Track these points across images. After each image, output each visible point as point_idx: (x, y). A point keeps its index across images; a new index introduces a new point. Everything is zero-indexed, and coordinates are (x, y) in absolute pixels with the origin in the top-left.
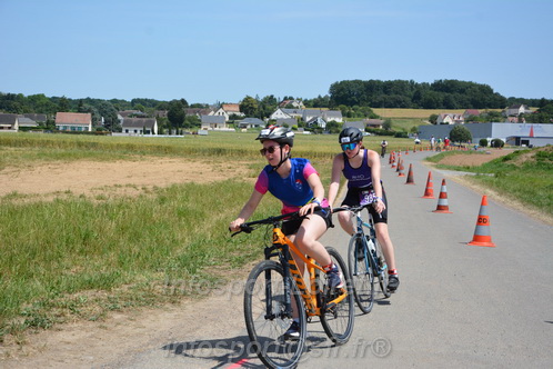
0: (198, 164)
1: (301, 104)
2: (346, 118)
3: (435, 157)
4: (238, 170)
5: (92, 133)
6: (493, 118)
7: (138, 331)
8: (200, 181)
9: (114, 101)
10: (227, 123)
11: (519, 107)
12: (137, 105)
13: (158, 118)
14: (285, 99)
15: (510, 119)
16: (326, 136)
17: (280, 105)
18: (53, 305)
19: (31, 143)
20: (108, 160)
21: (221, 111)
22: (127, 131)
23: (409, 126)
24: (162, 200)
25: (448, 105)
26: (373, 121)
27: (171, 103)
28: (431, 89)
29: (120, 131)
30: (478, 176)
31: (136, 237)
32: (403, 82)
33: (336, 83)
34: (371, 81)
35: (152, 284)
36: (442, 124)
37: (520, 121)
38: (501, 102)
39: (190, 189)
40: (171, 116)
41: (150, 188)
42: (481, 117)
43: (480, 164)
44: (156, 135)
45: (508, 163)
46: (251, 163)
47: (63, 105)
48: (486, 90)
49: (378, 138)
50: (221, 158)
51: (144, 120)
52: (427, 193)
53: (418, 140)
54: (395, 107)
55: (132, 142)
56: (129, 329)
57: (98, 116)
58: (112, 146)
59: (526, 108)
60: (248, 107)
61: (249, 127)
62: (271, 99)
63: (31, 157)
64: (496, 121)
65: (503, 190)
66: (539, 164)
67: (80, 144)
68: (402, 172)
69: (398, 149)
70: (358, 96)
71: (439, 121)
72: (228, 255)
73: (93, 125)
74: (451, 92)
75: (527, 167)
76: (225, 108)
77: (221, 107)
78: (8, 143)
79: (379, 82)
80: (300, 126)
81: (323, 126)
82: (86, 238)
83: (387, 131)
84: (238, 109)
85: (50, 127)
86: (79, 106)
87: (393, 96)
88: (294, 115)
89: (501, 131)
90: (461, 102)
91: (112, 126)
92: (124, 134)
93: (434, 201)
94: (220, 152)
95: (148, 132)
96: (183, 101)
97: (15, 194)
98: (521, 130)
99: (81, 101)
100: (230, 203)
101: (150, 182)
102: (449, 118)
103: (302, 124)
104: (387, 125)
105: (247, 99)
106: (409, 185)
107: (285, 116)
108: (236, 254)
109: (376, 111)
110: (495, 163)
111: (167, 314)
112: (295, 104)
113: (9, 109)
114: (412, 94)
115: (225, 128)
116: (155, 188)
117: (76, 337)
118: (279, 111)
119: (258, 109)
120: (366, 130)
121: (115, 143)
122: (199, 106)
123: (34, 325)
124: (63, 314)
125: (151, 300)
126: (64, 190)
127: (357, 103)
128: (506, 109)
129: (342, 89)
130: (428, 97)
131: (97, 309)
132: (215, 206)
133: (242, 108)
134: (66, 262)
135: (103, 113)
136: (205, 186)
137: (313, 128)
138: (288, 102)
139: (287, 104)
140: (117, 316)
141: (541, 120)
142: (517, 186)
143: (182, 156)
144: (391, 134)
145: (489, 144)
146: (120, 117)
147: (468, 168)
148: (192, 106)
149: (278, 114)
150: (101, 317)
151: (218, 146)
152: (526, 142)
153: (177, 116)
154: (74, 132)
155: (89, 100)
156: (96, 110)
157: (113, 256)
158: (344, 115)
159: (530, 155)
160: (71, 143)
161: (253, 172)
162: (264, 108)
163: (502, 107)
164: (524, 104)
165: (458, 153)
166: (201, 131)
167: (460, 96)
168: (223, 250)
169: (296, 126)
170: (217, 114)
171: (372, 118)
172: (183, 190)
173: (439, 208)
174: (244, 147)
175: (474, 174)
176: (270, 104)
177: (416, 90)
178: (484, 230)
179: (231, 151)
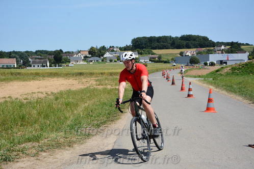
0: (71, 80)
1: (118, 49)
2: (140, 55)
4: (90, 82)
5: (17, 68)
6: (210, 52)
7: (55, 160)
8: (73, 89)
9: (27, 52)
10: (83, 60)
11: (221, 46)
12: (38, 53)
13: (49, 59)
14: (110, 47)
15: (218, 52)
17: (108, 50)
18: (13, 151)
20: (27, 80)
21: (79, 54)
22: (34, 66)
23: (170, 58)
24: (57, 99)
25: (188, 47)
26: (153, 56)
27: (55, 52)
28: (179, 39)
29: (31, 66)
30: (205, 80)
31: (47, 117)
32: (166, 37)
33: (135, 39)
34: (151, 37)
35: (58, 138)
36: (186, 56)
37: (222, 53)
38: (213, 44)
39: (69, 93)
40: (55, 58)
41: (49, 93)
42: (204, 52)
43: (205, 74)
44: (49, 67)
45: (218, 73)
46: (96, 79)
47: (2, 55)
48: (205, 39)
49: (156, 64)
50: (82, 77)
51: (42, 60)
52: (182, 89)
53: (174, 64)
54: (163, 49)
55: (38, 71)
56: (51, 160)
57: (19, 59)
58: (28, 74)
59: (225, 47)
60: (92, 52)
61: (93, 61)
62: (103, 48)
65: (217, 86)
66: (233, 73)
67: (12, 74)
68: (169, 79)
69: (166, 69)
70: (145, 44)
71: (184, 55)
72: (92, 123)
73: (17, 64)
74: (190, 40)
75: (227, 74)
76: (81, 52)
77: (79, 52)
79: (155, 37)
80: (118, 60)
82: (23, 118)
83: (159, 60)
84: (88, 53)
86: (10, 55)
87: (162, 43)
88: (115, 55)
89: (213, 58)
90: (194, 45)
91: (26, 64)
92: (32, 68)
93: (186, 92)
94: (81, 74)
95: (44, 66)
96: (61, 50)
98: (223, 57)
99: (10, 52)
100: (89, 98)
101: (49, 90)
102: (189, 53)
104: (160, 58)
105: (92, 48)
106: (173, 86)
107: (110, 56)
108: (95, 122)
109: (154, 51)
110: (212, 73)
111: (67, 152)
112: (115, 50)
114: (171, 42)
115: (82, 63)
116: (52, 93)
117: (26, 165)
118: (108, 53)
119: (96, 53)
120: (150, 61)
121: (29, 72)
122: (69, 52)
123: (5, 160)
124: (18, 155)
125: (59, 146)
126: (7, 96)
127: (145, 48)
128: (216, 48)
129: (137, 41)
130: (178, 43)
131: (34, 151)
132: (82, 100)
133: (90, 52)
134: (15, 130)
135: (22, 58)
136: (76, 91)
138: (112, 49)
139: (111, 49)
140: (44, 154)
141: (232, 52)
142: (224, 83)
143: (63, 77)
144: (162, 62)
145: (208, 64)
146: (30, 60)
147: (200, 76)
148: (65, 53)
149: (107, 55)
150: (36, 155)
151: (80, 71)
152: (226, 63)
153: (58, 58)
154: (8, 68)
155: (14, 52)
156: (18, 57)
157: (37, 126)
158: (139, 53)
159: (228, 69)
160: (7, 73)
161: (98, 83)
162: (100, 52)
163: (214, 47)
164: (224, 45)
165: (194, 69)
166: (70, 65)
167: (194, 42)
168: (89, 120)
169: (116, 60)
170: (78, 56)
171: (152, 54)
172: (66, 93)
173: (189, 96)
174: (92, 71)
175: (203, 79)
176: (103, 50)
177: (172, 40)
178: (211, 105)
179: (87, 74)
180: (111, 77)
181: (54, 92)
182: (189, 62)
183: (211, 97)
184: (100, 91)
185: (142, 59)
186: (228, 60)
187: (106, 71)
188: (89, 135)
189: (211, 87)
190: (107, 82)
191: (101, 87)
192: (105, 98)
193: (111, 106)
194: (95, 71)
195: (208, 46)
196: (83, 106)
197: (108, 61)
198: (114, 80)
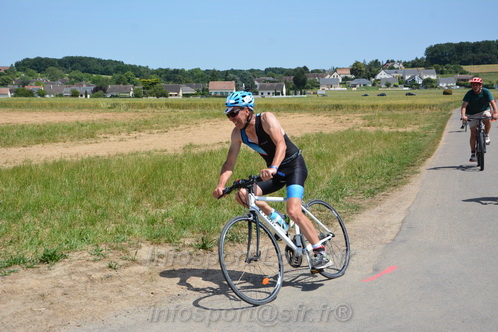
0: (320, 118)
1: (401, 65)
2: (439, 75)
4: (354, 121)
8: (327, 131)
9: (252, 71)
10: (341, 84)
12: (269, 73)
13: (286, 83)
14: (388, 62)
16: (423, 91)
17: (384, 67)
19: (194, 106)
21: (335, 74)
22: (262, 94)
23: (495, 79)
26: (463, 76)
27: (295, 70)
29: (257, 94)
32: (490, 42)
33: (431, 47)
34: (461, 43)
39: (320, 137)
40: (296, 81)
44: (285, 96)
46: (363, 115)
47: (214, 75)
50: (340, 112)
51: (275, 84)
54: (483, 63)
55: (269, 102)
57: (240, 82)
60: (357, 71)
61: (358, 86)
62: (376, 63)
63: (196, 117)
70: (450, 56)
72: (362, 188)
76: (338, 71)
77: (335, 70)
78: (179, 106)
79: (468, 43)
80: (400, 83)
81: (420, 82)
84: (349, 72)
85: (205, 93)
86: (225, 76)
87: (481, 54)
88: (395, 75)
92: (260, 96)
94: (338, 107)
95: (278, 94)
96: (305, 68)
97: (191, 145)
100: (354, 147)
103: (402, 82)
105: (356, 64)
107: (387, 76)
109: (466, 68)
112: (396, 66)
113: (175, 81)
115: (338, 88)
118: (383, 72)
119: (363, 72)
120: (457, 84)
122: (317, 71)
123: (231, 240)
126: (225, 141)
127: (449, 62)
129: (436, 51)
132: (343, 150)
133: (353, 71)
135: (243, 81)
137: (412, 84)
138: (390, 65)
139: (389, 66)
143: (308, 111)
146: (256, 83)
148: (312, 72)
149: (382, 75)
151: (336, 102)
153: (301, 80)
154: (223, 96)
155: (233, 71)
156: (238, 78)
158: (437, 72)
161: (367, 122)
162: (370, 71)
166: (320, 91)
168: (356, 184)
169: (397, 84)
170: (332, 77)
171: (462, 74)
172: (315, 139)
174: (357, 102)
176: (375, 67)
179: (347, 106)
180: (388, 112)
181: (295, 135)
184: (371, 135)
185: (443, 83)
187: (380, 103)
188: (357, 209)
190: (381, 120)
191: (372, 130)
192: (379, 148)
193: (392, 162)
194: (361, 102)
196: (343, 160)
197: (383, 86)
198: (394, 117)
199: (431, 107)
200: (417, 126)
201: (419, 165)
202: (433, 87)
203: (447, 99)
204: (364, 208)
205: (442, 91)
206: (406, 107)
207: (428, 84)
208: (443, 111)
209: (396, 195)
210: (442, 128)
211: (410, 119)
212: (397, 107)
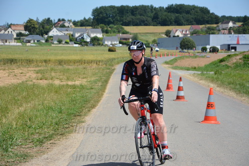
1: (71, 24)
2: (105, 34)
3: (170, 61)
4: (28, 75)
6: (211, 31)
10: (15, 39)
11: (228, 23)
14: (59, 20)
15: (223, 31)
16: (91, 48)
17: (56, 25)
21: (10, 30)
23: (150, 39)
25: (178, 23)
26: (125, 36)
28: (165, 11)
30: (202, 74)
32: (146, 6)
33: (97, 8)
34: (122, 7)
36: (174, 36)
37: (230, 33)
38: (216, 20)
42: (202, 31)
43: (203, 65)
45: (223, 63)
46: (37, 69)
48: (205, 11)
50: (14, 66)
52: (168, 87)
53: (157, 49)
54: (140, 25)
59: (234, 23)
60: (30, 27)
61: (32, 42)
62: (48, 21)
64: (213, 33)
65: (222, 84)
66: (245, 64)
70: (113, 17)
71: (172, 35)
72: (31, 137)
74: (180, 13)
75: (237, 66)
76: (12, 27)
77: (10, 26)
79: (128, 7)
80: (71, 40)
81: (89, 40)
84: (23, 28)
88: (66, 32)
89: (216, 40)
90: (187, 20)
93: (174, 93)
94: (12, 61)
98: (231, 39)
100: (26, 99)
102: (179, 32)
103: (72, 39)
104: (135, 38)
105: (30, 21)
107: (59, 34)
109: (127, 28)
110: (214, 64)
112: (66, 24)
114: (152, 15)
115: (13, 43)
118: (55, 29)
119: (37, 29)
120: (120, 43)
127: (113, 23)
128: (220, 25)
129: (101, 13)
130: (164, 17)
132: (15, 102)
133: (26, 28)
136: (4, 87)
137: (82, 42)
139: (61, 24)
141: (245, 32)
142: (231, 80)
145: (208, 50)
147: (195, 68)
149: (54, 32)
151: (10, 57)
152: (235, 48)
158: (103, 32)
159: (238, 57)
161: (40, 76)
162: (43, 28)
163: (217, 23)
164: (232, 20)
165: (187, 57)
167: (186, 16)
168: (26, 134)
169: (68, 41)
170: (6, 32)
171: (123, 33)
173: (178, 98)
174: (31, 57)
175: (200, 73)
176: (47, 25)
177: (154, 12)
178: (212, 112)
179: (22, 61)
180: (60, 67)
182: (179, 46)
183: (212, 101)
184: (43, 88)
185: (108, 40)
186: (238, 44)
187: (53, 58)
188: (25, 157)
189: (212, 85)
190: (53, 74)
191: (43, 83)
192: (50, 99)
193: (61, 112)
194: (34, 57)
195: (208, 23)
196: (15, 111)
197: (56, 42)
198: (64, 71)
199: (97, 62)
200: (85, 80)
201: (85, 115)
202: (99, 44)
203: (112, 55)
204: (32, 157)
205: (108, 48)
206: (75, 62)
207: (95, 41)
208: (108, 66)
209: (63, 142)
210: (106, 82)
211: (79, 73)
212: (68, 62)
